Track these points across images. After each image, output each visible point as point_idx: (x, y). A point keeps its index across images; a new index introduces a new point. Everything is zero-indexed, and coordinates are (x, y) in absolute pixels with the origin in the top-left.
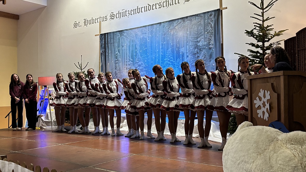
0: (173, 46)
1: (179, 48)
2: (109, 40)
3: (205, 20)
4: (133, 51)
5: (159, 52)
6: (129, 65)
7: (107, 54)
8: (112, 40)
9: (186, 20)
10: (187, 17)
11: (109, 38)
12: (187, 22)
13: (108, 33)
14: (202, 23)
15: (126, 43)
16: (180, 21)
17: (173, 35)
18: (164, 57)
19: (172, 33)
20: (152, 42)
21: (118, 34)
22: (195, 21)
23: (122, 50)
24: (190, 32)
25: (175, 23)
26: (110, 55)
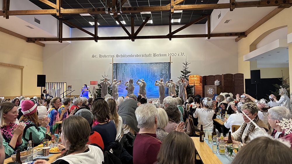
0: (152, 72)
1: (154, 73)
2: (119, 66)
3: (165, 65)
4: (132, 72)
5: (145, 74)
6: (130, 77)
7: (118, 72)
8: (121, 67)
9: (157, 64)
10: (158, 63)
11: (119, 65)
12: (158, 65)
13: (118, 64)
14: (164, 65)
15: (128, 69)
16: (155, 64)
17: (152, 68)
18: (148, 76)
19: (151, 67)
20: (142, 70)
21: (124, 64)
22: (161, 65)
23: (126, 71)
24: (159, 68)
25: (153, 64)
26: (119, 73)
